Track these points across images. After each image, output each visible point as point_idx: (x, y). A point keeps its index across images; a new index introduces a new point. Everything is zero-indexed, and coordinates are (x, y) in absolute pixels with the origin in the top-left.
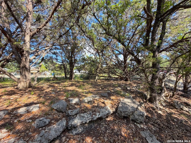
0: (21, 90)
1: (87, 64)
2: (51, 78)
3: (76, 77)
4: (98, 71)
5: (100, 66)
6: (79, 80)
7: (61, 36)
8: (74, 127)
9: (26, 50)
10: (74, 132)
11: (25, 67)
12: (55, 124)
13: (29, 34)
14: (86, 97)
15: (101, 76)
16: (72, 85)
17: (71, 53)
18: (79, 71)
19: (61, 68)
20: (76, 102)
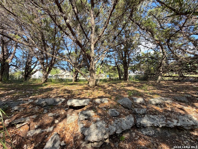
0: (91, 87)
1: (143, 62)
2: (107, 79)
3: (130, 78)
4: (161, 70)
5: (164, 62)
6: (134, 81)
7: (115, 38)
8: (143, 127)
9: (92, 56)
10: (144, 133)
11: (92, 69)
12: (124, 117)
13: (93, 44)
14: (152, 98)
15: (166, 76)
16: (129, 85)
17: (125, 53)
18: (134, 71)
19: (114, 69)
20: (141, 102)
